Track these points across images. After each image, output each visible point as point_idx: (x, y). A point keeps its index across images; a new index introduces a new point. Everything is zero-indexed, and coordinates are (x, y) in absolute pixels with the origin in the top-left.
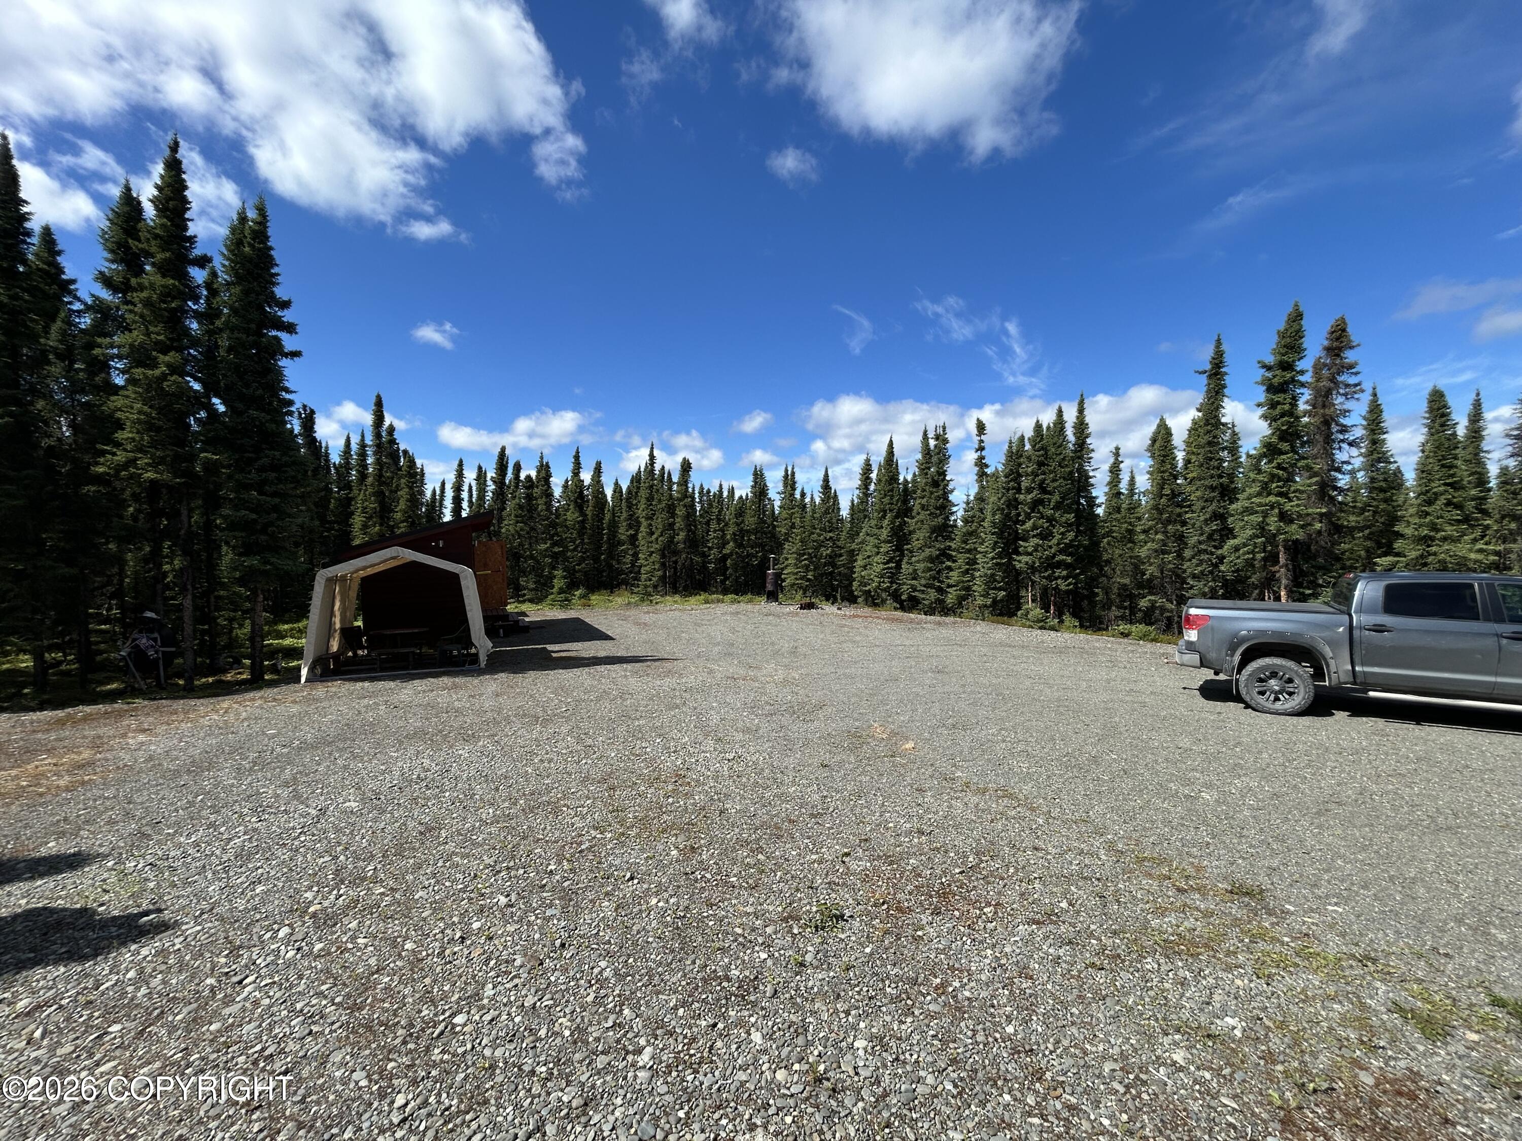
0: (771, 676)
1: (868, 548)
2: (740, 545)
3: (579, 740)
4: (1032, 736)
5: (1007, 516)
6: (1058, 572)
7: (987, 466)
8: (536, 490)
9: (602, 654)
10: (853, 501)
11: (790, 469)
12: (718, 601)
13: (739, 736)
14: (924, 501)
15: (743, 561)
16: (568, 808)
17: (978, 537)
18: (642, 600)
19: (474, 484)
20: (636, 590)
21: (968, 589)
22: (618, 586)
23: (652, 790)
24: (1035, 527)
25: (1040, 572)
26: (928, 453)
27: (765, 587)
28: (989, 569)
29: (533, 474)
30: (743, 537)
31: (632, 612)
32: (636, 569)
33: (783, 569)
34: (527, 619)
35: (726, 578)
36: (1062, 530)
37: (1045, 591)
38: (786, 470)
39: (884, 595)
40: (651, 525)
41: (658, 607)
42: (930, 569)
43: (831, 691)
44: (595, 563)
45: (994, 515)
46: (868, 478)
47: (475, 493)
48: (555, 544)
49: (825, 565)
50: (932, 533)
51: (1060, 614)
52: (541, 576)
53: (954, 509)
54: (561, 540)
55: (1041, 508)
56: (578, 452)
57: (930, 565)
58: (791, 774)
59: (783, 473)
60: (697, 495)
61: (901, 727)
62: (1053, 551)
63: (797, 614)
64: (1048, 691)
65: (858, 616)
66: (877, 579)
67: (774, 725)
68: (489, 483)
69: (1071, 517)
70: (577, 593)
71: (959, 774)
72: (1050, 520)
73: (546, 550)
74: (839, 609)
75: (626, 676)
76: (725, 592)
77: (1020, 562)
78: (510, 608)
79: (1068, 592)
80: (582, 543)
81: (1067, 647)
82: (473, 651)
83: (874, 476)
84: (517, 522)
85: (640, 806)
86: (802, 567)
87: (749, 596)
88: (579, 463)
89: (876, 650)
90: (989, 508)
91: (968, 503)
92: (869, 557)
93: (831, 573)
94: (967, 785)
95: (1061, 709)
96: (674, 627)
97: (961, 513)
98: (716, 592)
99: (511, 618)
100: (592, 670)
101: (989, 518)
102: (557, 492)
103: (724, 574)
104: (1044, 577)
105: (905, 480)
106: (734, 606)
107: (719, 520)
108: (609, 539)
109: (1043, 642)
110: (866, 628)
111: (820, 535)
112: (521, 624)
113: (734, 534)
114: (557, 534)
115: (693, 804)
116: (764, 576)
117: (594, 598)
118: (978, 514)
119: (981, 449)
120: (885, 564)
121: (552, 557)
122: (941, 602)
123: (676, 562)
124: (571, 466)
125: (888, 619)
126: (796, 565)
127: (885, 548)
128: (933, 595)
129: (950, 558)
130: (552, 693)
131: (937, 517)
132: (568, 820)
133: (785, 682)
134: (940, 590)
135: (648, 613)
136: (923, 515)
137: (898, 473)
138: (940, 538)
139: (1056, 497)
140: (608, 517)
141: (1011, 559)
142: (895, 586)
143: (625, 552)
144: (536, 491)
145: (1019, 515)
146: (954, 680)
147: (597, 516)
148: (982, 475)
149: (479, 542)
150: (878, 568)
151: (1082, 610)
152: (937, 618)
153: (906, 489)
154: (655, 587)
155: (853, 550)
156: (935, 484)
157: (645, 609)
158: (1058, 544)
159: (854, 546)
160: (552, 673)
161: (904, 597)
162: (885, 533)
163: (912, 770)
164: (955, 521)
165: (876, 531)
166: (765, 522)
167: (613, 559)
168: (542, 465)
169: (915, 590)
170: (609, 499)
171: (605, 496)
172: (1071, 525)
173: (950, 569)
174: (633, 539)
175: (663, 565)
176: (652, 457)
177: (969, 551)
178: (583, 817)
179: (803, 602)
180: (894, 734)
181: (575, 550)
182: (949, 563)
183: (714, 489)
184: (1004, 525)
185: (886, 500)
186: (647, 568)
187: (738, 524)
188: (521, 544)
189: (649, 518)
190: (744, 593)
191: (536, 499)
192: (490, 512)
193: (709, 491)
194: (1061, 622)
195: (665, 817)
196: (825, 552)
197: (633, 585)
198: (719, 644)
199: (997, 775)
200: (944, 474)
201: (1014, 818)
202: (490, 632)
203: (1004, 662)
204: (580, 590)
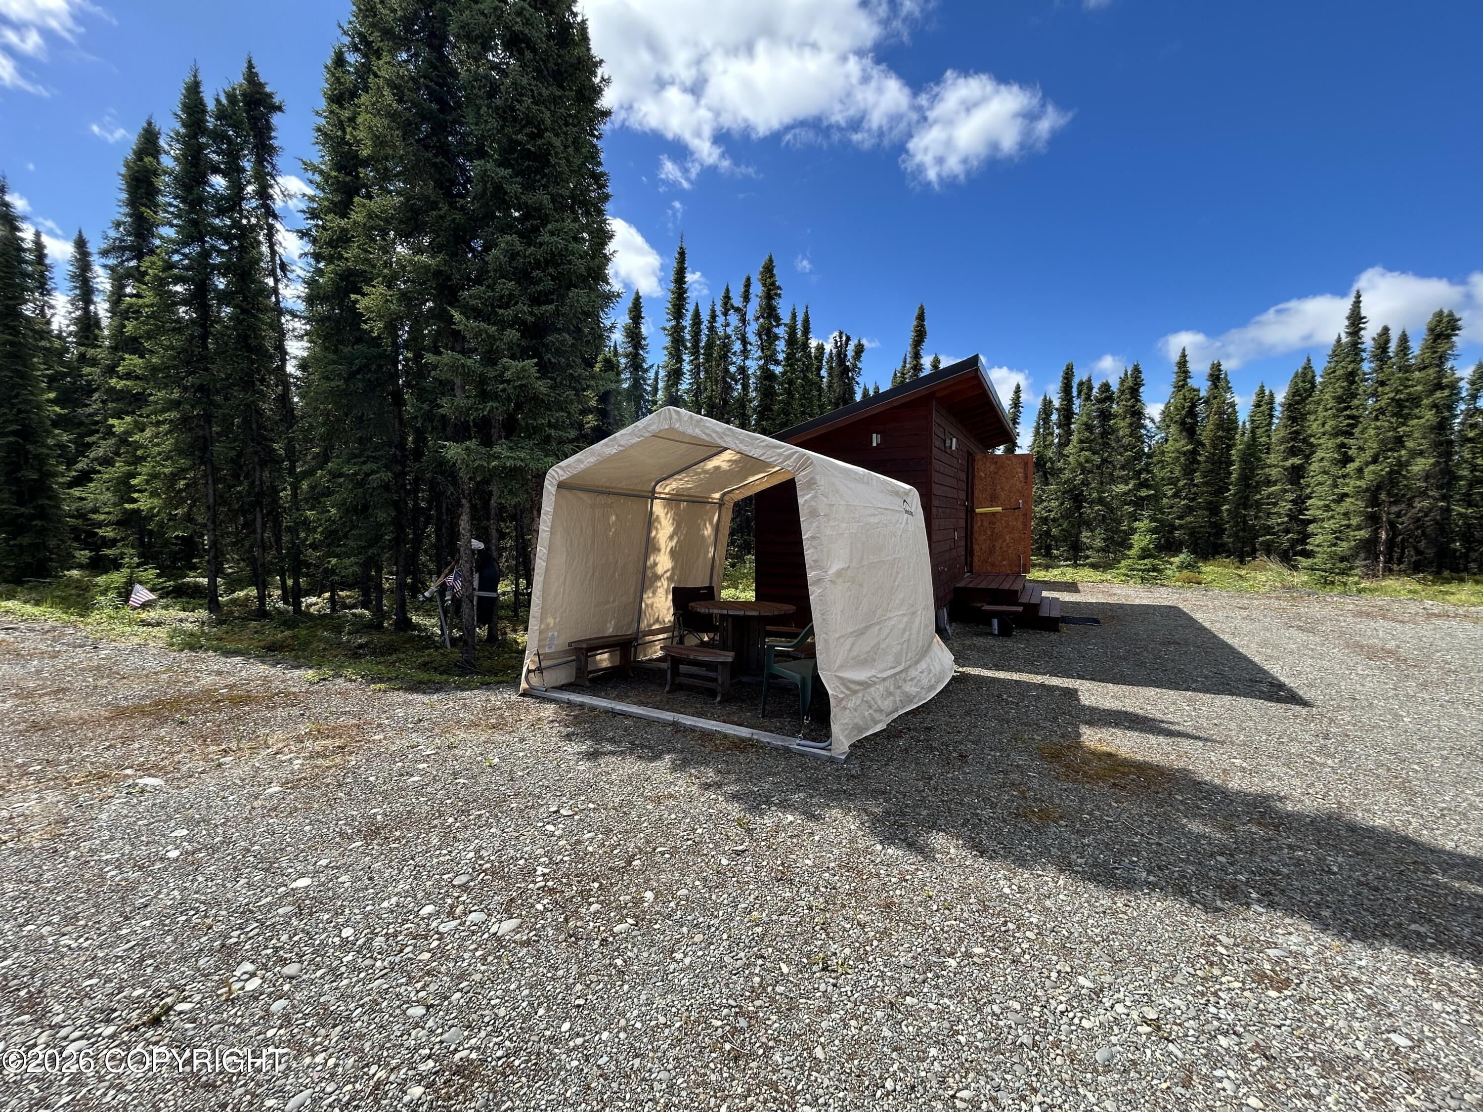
8: (1116, 404)
18: (1324, 581)
32: (1301, 525)
40: (1344, 445)
44: (1211, 516)
52: (1115, 529)
54: (1154, 479)
70: (1176, 560)
73: (1126, 493)
99: (1025, 598)
114: (1147, 471)
117: (1209, 570)
121: (1134, 503)
144: (1117, 407)
147: (1222, 441)
176: (1356, 320)
186: (1330, 524)
189: (1342, 433)
191: (1116, 418)
204: (1182, 556)
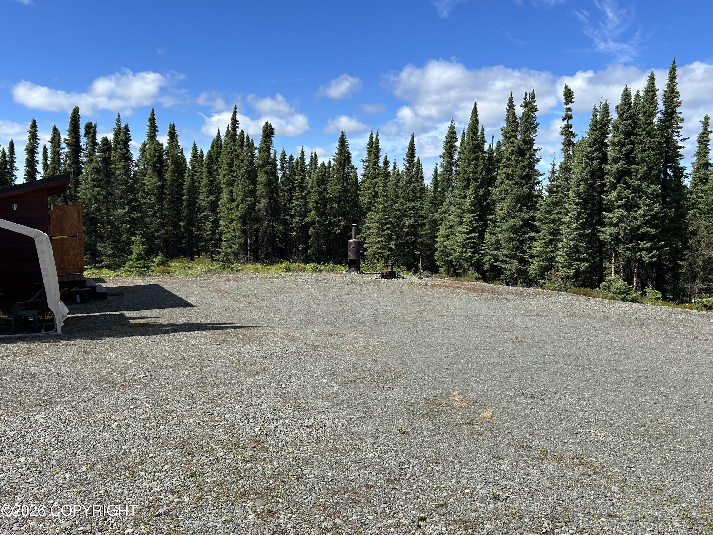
0: (352, 344)
1: (451, 218)
2: (322, 214)
3: (157, 406)
4: (610, 406)
5: (591, 187)
6: (642, 244)
7: (573, 135)
8: (113, 153)
9: (181, 321)
10: (436, 170)
11: (374, 136)
12: (300, 269)
13: (319, 403)
14: (509, 171)
15: (325, 230)
16: (146, 472)
17: (562, 207)
18: (223, 267)
19: (49, 146)
20: (216, 257)
21: (551, 259)
22: (198, 253)
23: (230, 455)
24: (619, 198)
25: (625, 244)
26: (515, 121)
27: (347, 256)
28: (572, 240)
29: (111, 137)
30: (325, 206)
31: (213, 279)
32: (217, 236)
33: (365, 238)
34: (104, 285)
35: (308, 247)
36: (648, 201)
37: (628, 262)
38: (371, 138)
39: (466, 265)
40: (231, 191)
41: (239, 274)
42: (513, 239)
43: (411, 360)
44: (174, 229)
45: (578, 185)
46: (453, 147)
47: (49, 155)
48: (133, 209)
49: (408, 234)
50: (517, 203)
51: (642, 286)
52: (118, 241)
53: (540, 178)
54: (140, 205)
55: (628, 178)
56: (153, 115)
57: (512, 235)
58: (370, 440)
59: (367, 140)
60: (278, 162)
61: (480, 395)
62: (638, 222)
63: (378, 284)
64: (627, 362)
65: (440, 286)
66: (458, 249)
67: (353, 393)
68: (63, 145)
69: (657, 188)
70: (156, 260)
71: (536, 442)
72: (635, 190)
73: (124, 215)
74: (420, 278)
75: (205, 343)
76: (307, 260)
77: (603, 233)
78: (88, 274)
79: (652, 264)
80: (162, 209)
81: (648, 319)
82: (49, 317)
83: (458, 144)
84: (94, 186)
85: (218, 470)
86: (384, 236)
87: (331, 265)
88: (155, 127)
89: (457, 320)
90: (574, 177)
91: (553, 173)
92: (451, 227)
93: (415, 242)
94: (544, 452)
95: (641, 380)
96: (256, 295)
97: (546, 183)
98: (298, 261)
99: (88, 284)
100: (171, 336)
101: (574, 188)
102: (135, 155)
103: (306, 243)
104: (628, 249)
105: (491, 149)
106: (316, 275)
107: (302, 188)
108: (189, 205)
109: (624, 313)
110: (447, 297)
111: (402, 204)
112: (98, 290)
113: (316, 202)
114: (135, 199)
115: (271, 469)
116: (346, 244)
117: (174, 265)
118: (563, 184)
119: (568, 117)
120: (468, 233)
121: (130, 222)
122: (524, 272)
123: (257, 230)
124: (147, 129)
125: (468, 289)
126: (378, 234)
127: (469, 217)
128: (514, 265)
129: (534, 228)
130: (131, 359)
131: (522, 186)
132: (145, 484)
133: (366, 350)
134: (522, 261)
135: (229, 280)
136: (508, 185)
137: (483, 142)
138: (524, 208)
139: (643, 168)
140: (187, 182)
141: (594, 230)
142: (477, 256)
143: (205, 218)
144: (114, 155)
145: (604, 185)
146: (534, 350)
147: (177, 181)
148: (568, 144)
149: (55, 206)
150: (461, 238)
151: (666, 282)
152: (518, 289)
153: (490, 158)
154: (236, 255)
155: (436, 220)
156: (521, 153)
157: (226, 276)
158: (644, 216)
159: (437, 216)
160: (130, 339)
161: (486, 267)
162: (468, 203)
163: (489, 438)
164: (540, 191)
165: (458, 200)
166: (348, 191)
167: (193, 225)
168: (119, 128)
169: (497, 260)
170: (188, 164)
171: (185, 161)
172: (657, 196)
173: (533, 239)
174: (214, 205)
175: (244, 232)
176: (235, 121)
177: (553, 221)
178: (161, 481)
179: (385, 271)
180: (472, 402)
181: (154, 215)
182: (532, 234)
183: (297, 156)
184: (589, 195)
185: (470, 169)
186: (228, 236)
187: (320, 193)
188: (98, 209)
189: (230, 184)
190: (326, 262)
191: (113, 163)
192: (66, 175)
193: (291, 158)
194: (644, 294)
195: (243, 482)
196: (408, 221)
197: (213, 252)
198: (299, 312)
199: (574, 444)
200: (530, 143)
201: (589, 486)
202: (65, 298)
203: (584, 333)
204: (159, 257)
